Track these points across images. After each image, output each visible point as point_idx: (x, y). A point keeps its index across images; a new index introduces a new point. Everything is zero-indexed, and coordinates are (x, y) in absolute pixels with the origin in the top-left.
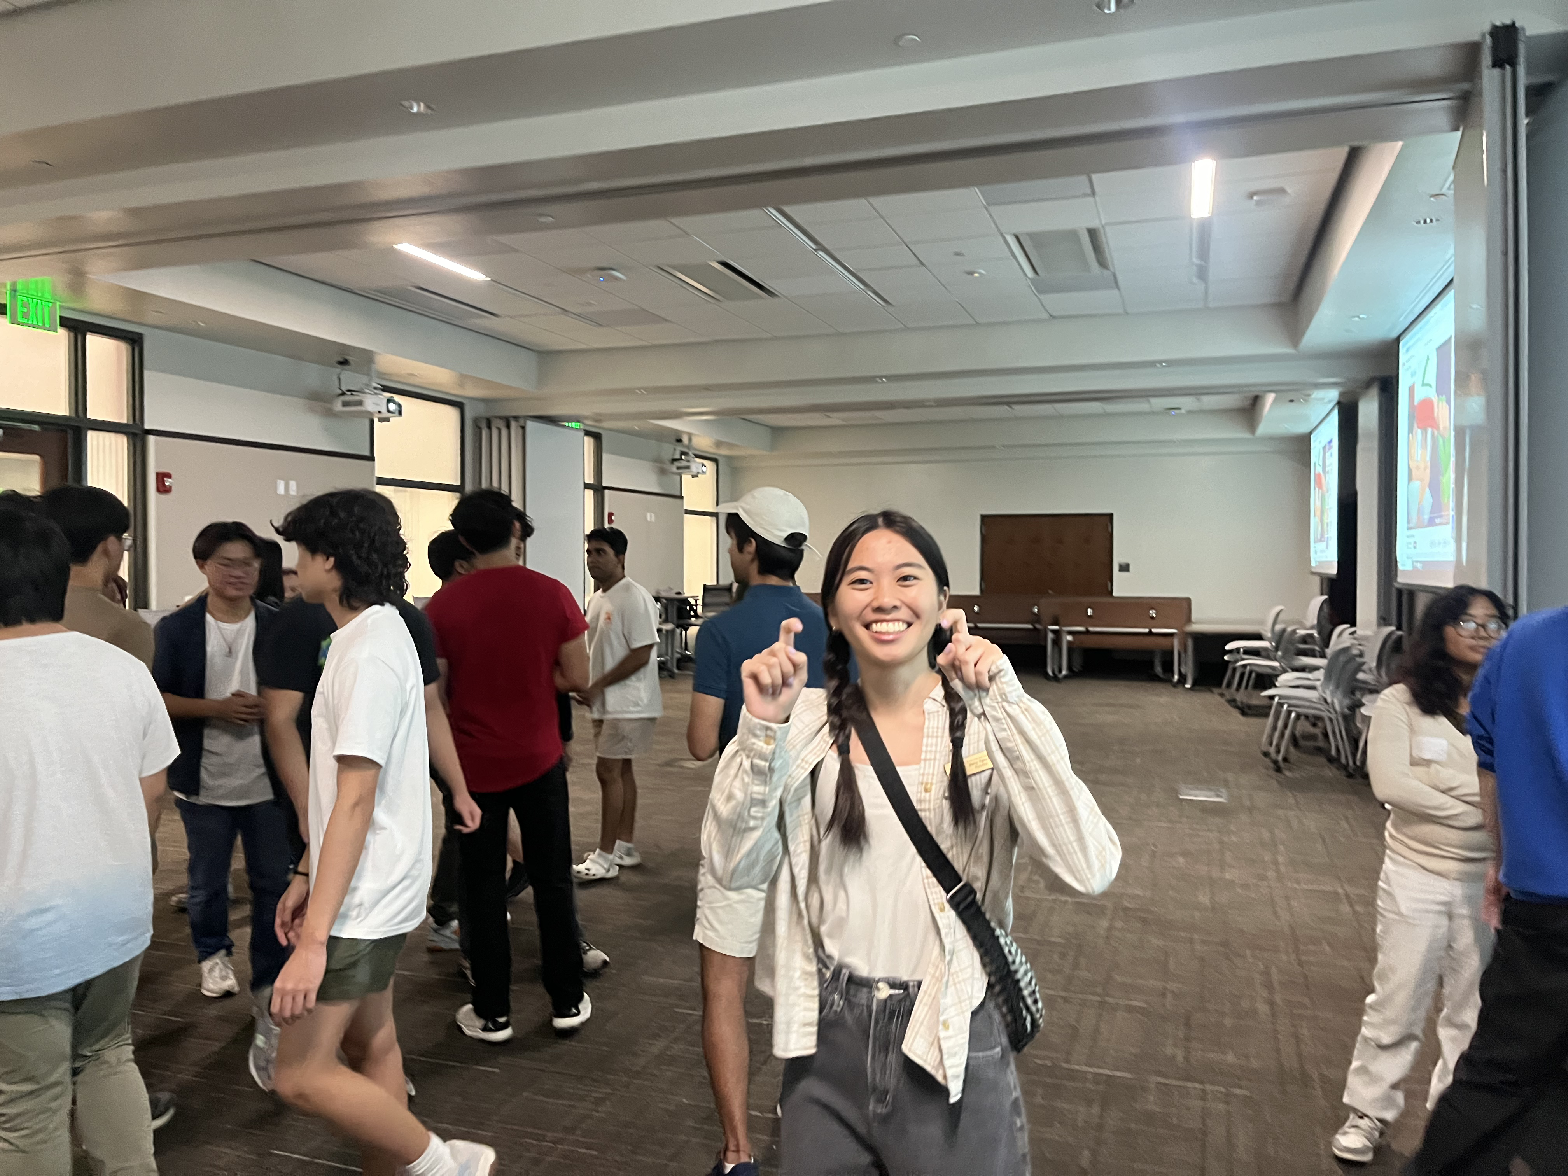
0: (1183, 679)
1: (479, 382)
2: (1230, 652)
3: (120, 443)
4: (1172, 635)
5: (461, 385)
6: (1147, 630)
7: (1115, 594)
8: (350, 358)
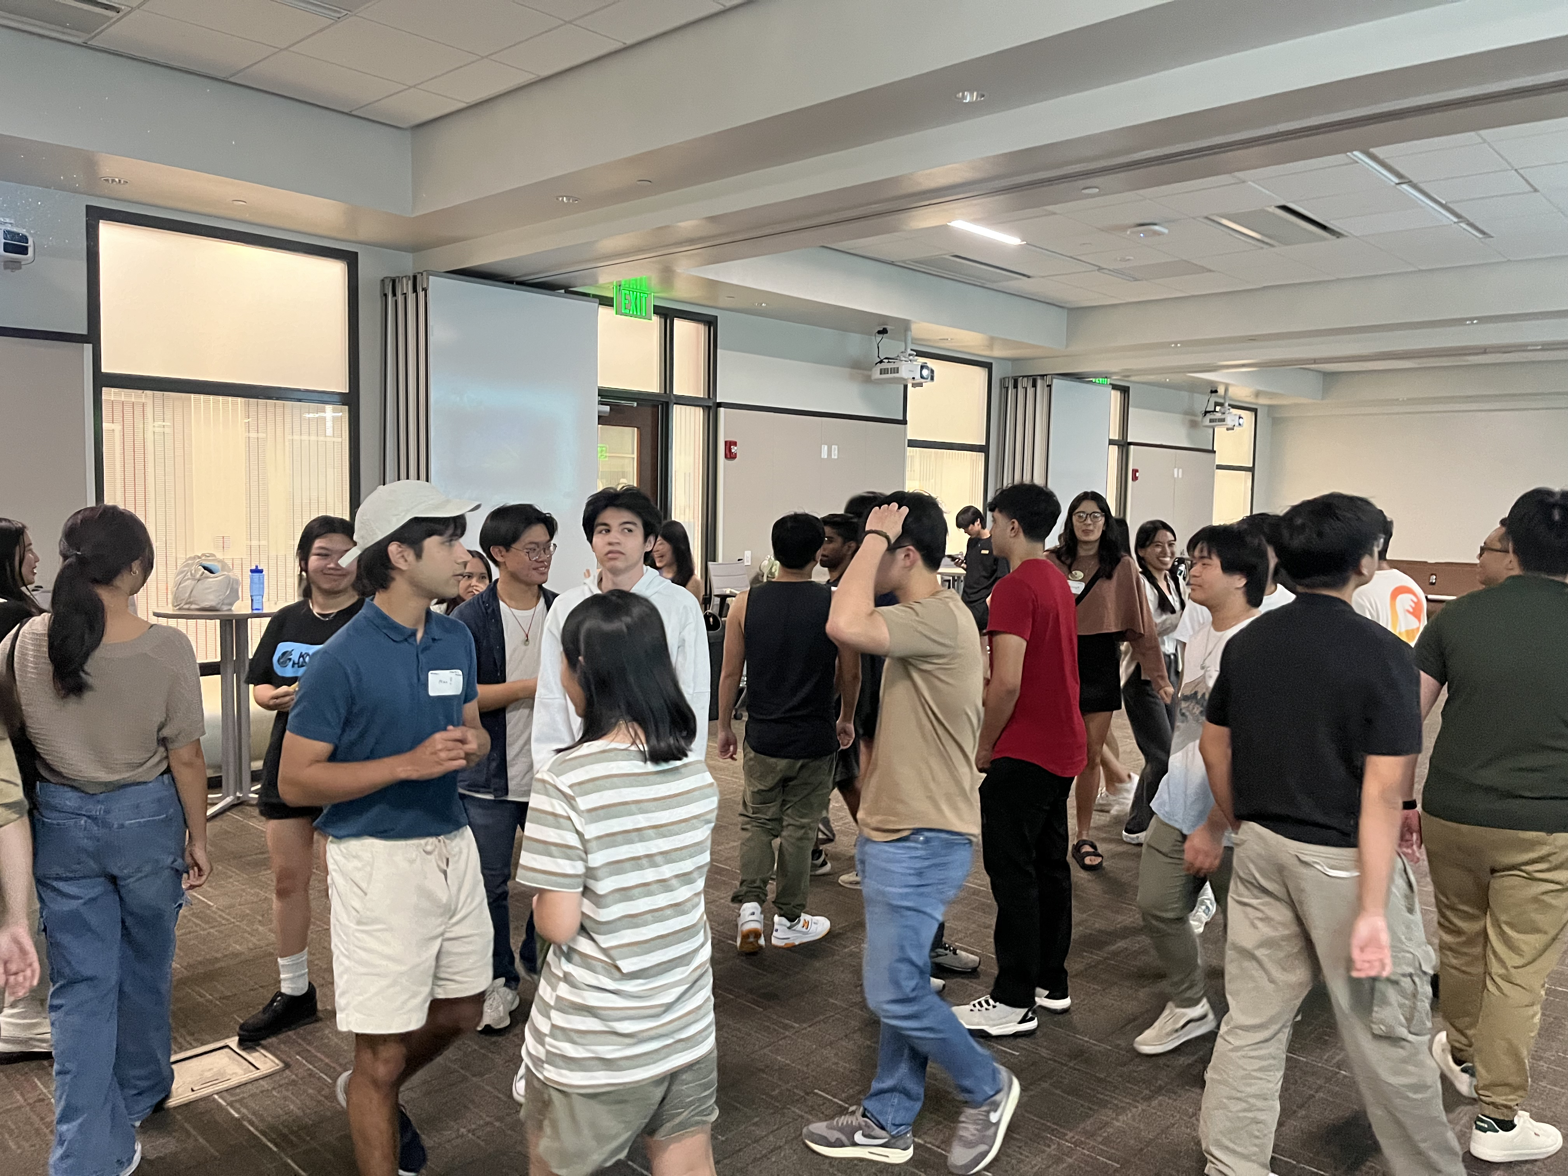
1: (1006, 343)
3: (697, 414)
5: (991, 346)
8: (888, 328)
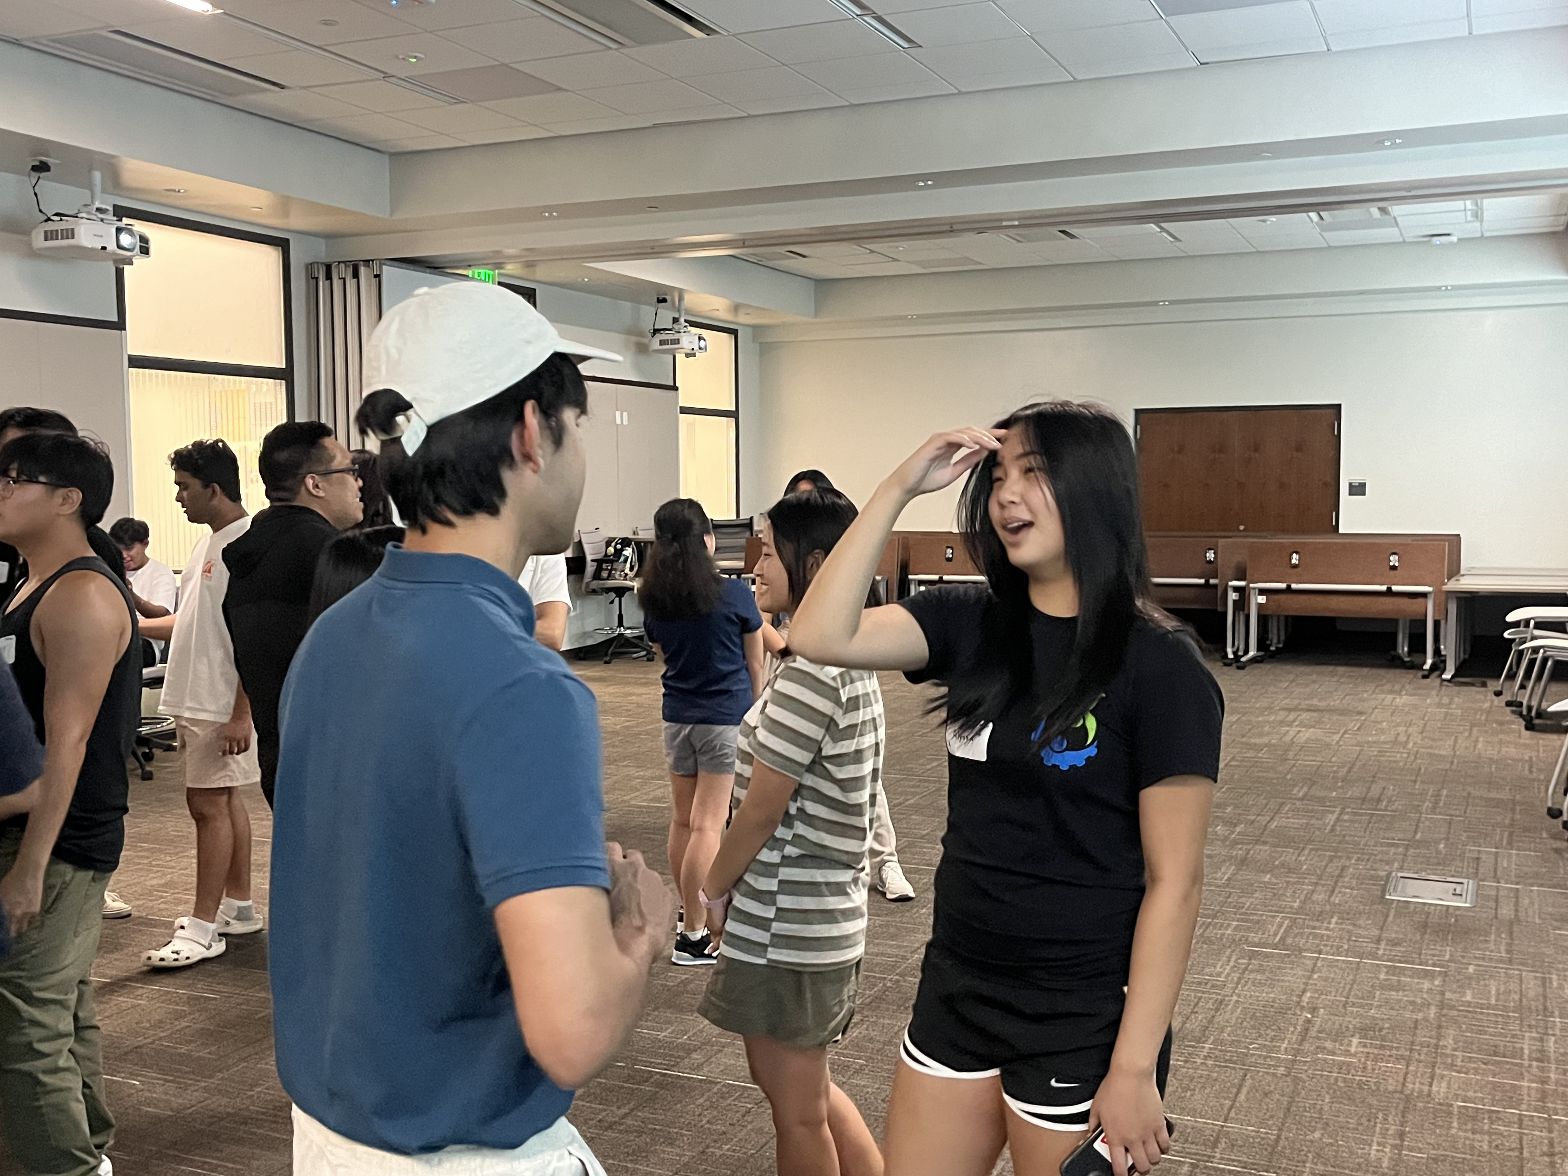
0: (1439, 666)
1: (312, 207)
2: (1516, 624)
4: (1424, 595)
5: (284, 213)
6: (1384, 588)
7: (1341, 531)
8: (50, 161)
